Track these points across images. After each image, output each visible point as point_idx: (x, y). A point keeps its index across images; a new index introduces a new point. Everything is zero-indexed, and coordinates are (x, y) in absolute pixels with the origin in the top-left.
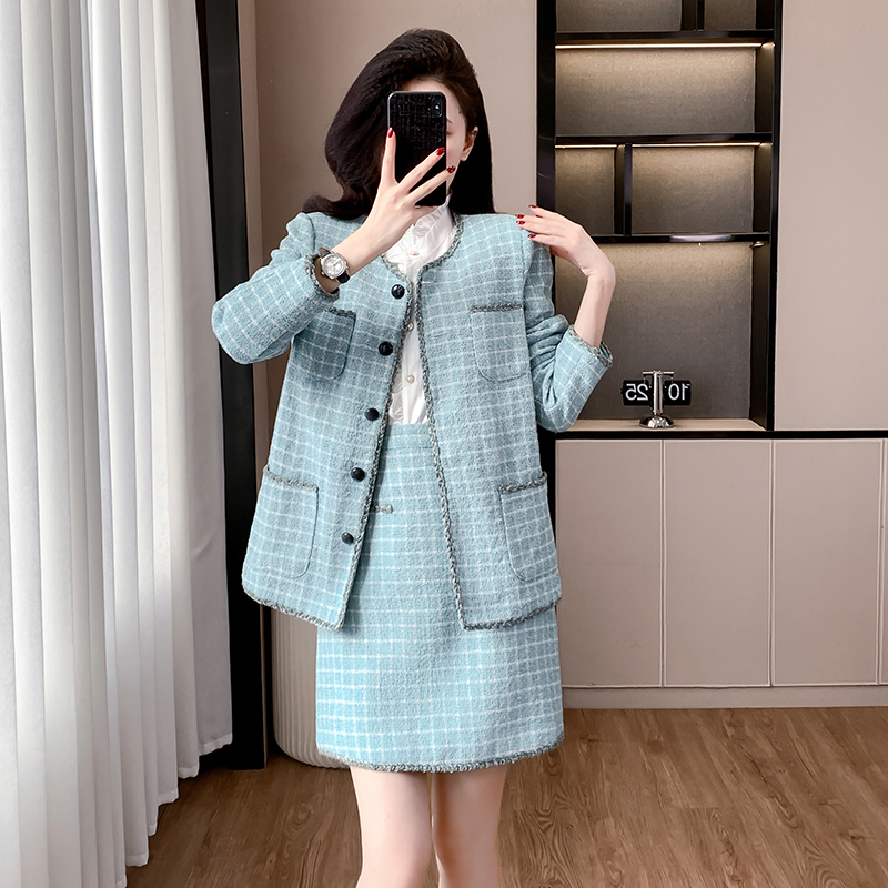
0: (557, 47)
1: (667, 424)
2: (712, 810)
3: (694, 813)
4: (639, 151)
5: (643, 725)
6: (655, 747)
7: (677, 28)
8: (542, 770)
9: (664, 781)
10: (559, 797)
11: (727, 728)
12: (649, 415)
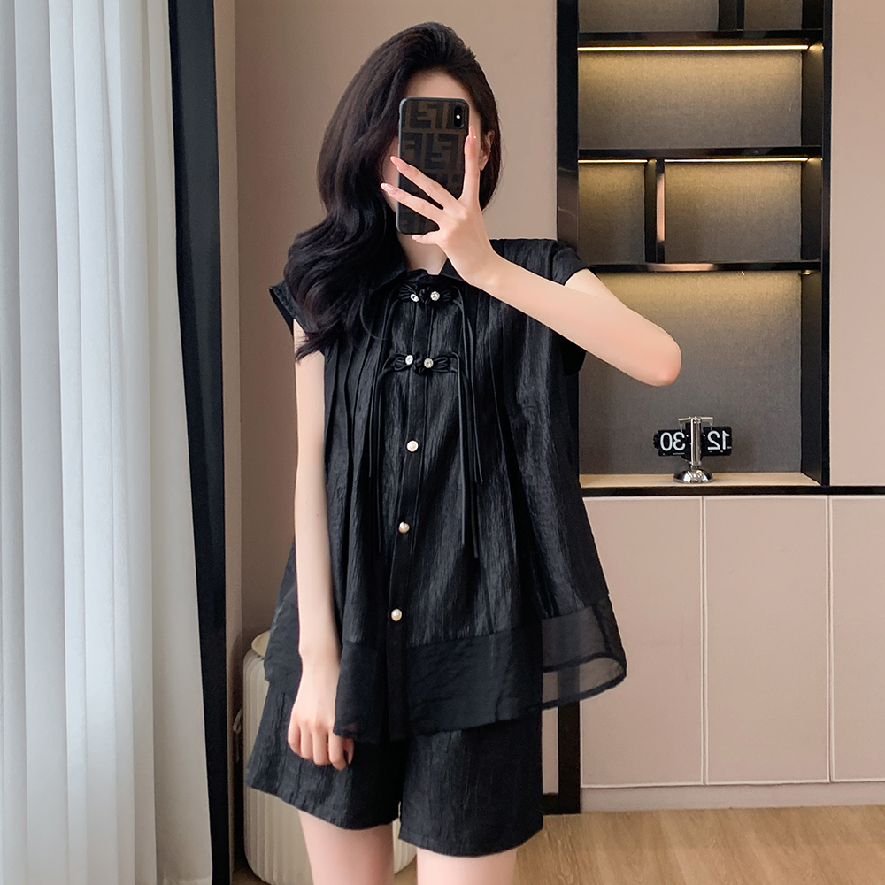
0: (579, 49)
1: (705, 479)
4: (673, 168)
7: (715, 29)
12: (684, 468)
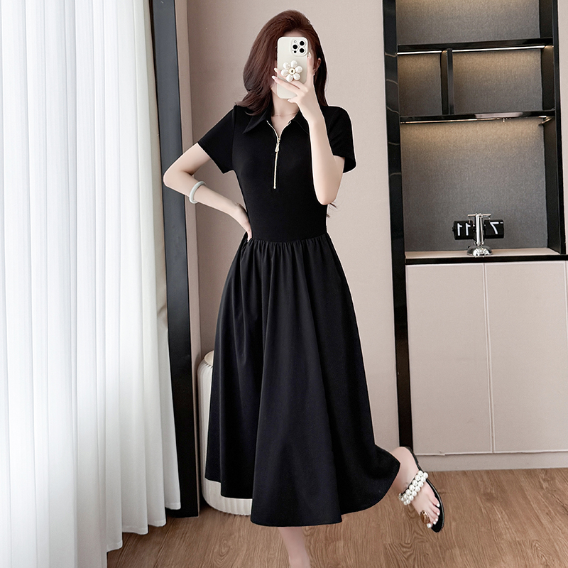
1: (487, 252)
2: (533, 541)
3: (520, 545)
4: (458, 55)
5: (479, 481)
6: (489, 497)
8: (403, 515)
9: (495, 521)
10: (417, 533)
11: (542, 482)
12: (474, 247)
